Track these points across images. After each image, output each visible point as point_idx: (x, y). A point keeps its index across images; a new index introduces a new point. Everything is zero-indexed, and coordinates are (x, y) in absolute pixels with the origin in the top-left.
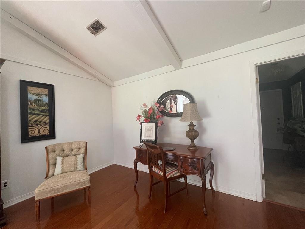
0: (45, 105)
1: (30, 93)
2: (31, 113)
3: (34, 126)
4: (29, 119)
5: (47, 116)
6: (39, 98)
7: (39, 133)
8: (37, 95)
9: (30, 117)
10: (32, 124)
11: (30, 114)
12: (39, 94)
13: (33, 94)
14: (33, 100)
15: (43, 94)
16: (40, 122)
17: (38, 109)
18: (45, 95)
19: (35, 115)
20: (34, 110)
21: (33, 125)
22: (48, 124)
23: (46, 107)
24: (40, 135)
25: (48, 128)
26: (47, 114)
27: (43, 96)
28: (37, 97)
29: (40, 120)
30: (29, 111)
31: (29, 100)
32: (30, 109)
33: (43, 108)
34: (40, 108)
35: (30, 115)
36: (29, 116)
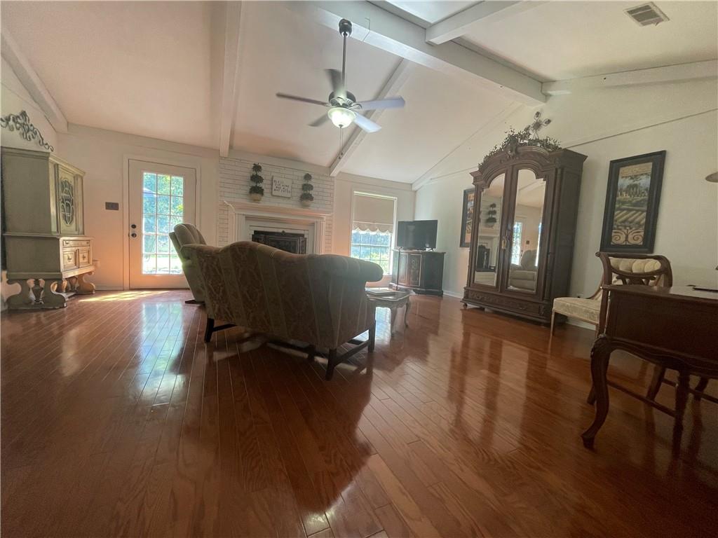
0: (643, 193)
1: (623, 177)
2: (619, 209)
3: (620, 229)
4: (615, 218)
5: (643, 212)
6: (636, 182)
7: (626, 240)
8: (632, 178)
9: (617, 215)
10: (618, 226)
11: (617, 210)
12: (636, 176)
13: (626, 177)
14: (625, 187)
15: (642, 174)
16: (631, 222)
17: (630, 202)
18: (646, 174)
19: (625, 212)
20: (624, 203)
21: (620, 227)
22: (644, 227)
23: (645, 196)
24: (628, 244)
25: (642, 234)
26: (645, 208)
27: (642, 177)
28: (631, 182)
29: (630, 219)
30: (617, 206)
31: (619, 188)
32: (619, 201)
33: (639, 199)
34: (633, 200)
35: (619, 212)
36: (616, 213)
